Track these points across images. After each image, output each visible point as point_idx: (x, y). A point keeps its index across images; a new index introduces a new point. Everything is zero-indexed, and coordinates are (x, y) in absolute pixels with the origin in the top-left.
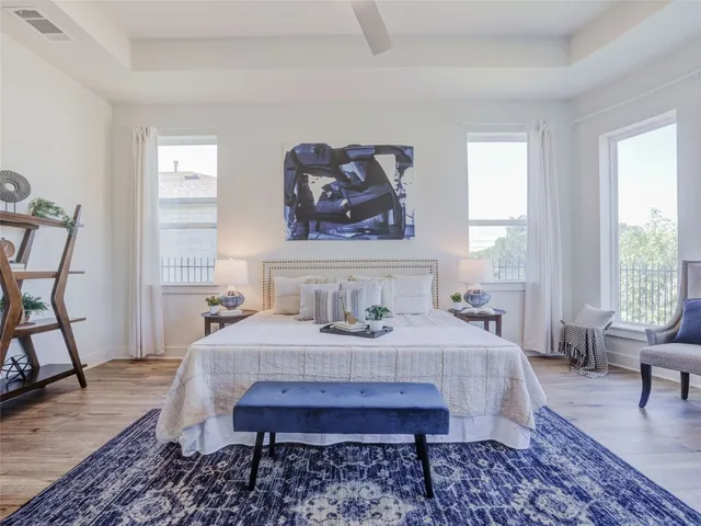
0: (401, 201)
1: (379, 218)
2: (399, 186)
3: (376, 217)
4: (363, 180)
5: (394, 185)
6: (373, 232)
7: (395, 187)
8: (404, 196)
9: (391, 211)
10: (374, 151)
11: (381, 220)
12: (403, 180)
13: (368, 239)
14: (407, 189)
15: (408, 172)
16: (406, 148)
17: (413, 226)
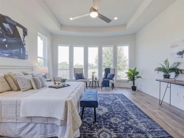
0: (24, 46)
1: (18, 50)
2: (24, 40)
3: (17, 50)
4: (12, 34)
5: (22, 40)
6: (16, 55)
7: (23, 41)
8: (25, 45)
9: (22, 49)
10: (16, 24)
11: (19, 51)
12: (25, 39)
13: (14, 58)
14: (26, 43)
15: (26, 36)
16: (26, 29)
17: (27, 55)
